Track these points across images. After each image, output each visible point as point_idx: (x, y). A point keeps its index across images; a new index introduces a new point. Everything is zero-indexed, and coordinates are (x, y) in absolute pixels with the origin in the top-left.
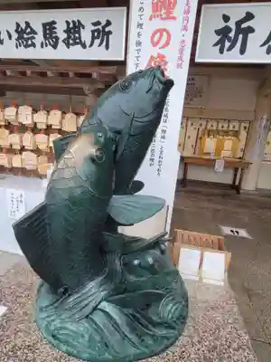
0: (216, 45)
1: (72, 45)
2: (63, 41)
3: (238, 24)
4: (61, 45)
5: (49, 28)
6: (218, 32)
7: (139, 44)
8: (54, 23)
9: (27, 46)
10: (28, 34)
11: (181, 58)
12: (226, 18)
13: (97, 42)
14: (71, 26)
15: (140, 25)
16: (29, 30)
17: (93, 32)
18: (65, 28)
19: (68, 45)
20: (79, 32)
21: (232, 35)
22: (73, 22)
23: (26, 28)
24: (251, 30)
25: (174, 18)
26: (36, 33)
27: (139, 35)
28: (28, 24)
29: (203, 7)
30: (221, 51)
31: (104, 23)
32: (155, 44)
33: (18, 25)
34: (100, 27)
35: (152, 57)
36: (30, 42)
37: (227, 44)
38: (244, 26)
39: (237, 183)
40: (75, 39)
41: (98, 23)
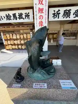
0: (53, 17)
1: (21, 19)
2: (18, 18)
3: (57, 12)
4: (18, 19)
5: (14, 15)
6: (53, 14)
7: (36, 19)
8: (15, 14)
9: (9, 20)
10: (9, 17)
11: (46, 21)
12: (54, 11)
13: (26, 18)
14: (20, 14)
15: (36, 15)
16: (9, 16)
17: (25, 15)
18: (18, 15)
19: (20, 19)
20: (22, 16)
21: (56, 14)
22: (20, 13)
23: (8, 15)
24: (60, 13)
25: (43, 13)
26: (11, 16)
27: (36, 17)
28: (9, 14)
29: (50, 9)
30: (54, 18)
31: (27, 13)
32: (40, 19)
33: (6, 15)
34: (27, 14)
35: (40, 22)
36: (10, 19)
37: (55, 17)
38: (58, 12)
39: (58, 45)
40: (21, 17)
41: (26, 13)
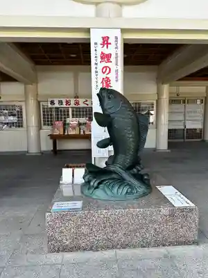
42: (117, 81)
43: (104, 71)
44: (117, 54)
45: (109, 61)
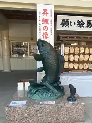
42: (51, 35)
43: (44, 29)
44: (51, 20)
45: (47, 23)
